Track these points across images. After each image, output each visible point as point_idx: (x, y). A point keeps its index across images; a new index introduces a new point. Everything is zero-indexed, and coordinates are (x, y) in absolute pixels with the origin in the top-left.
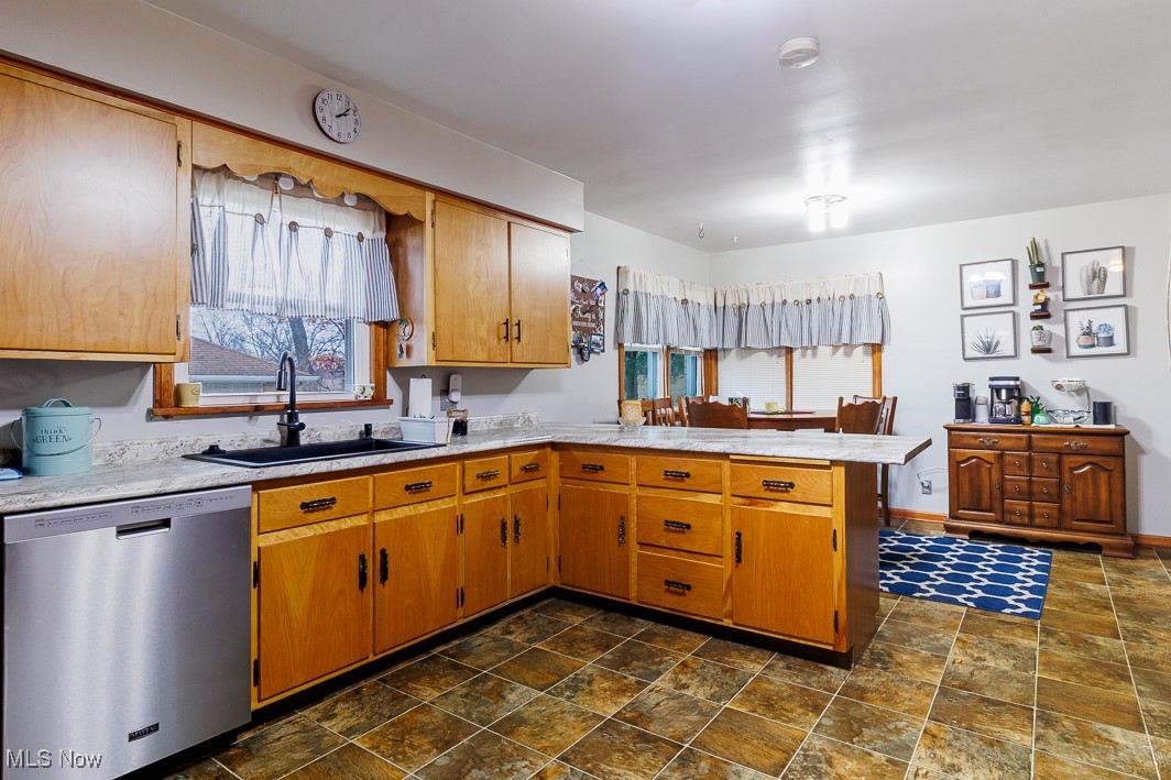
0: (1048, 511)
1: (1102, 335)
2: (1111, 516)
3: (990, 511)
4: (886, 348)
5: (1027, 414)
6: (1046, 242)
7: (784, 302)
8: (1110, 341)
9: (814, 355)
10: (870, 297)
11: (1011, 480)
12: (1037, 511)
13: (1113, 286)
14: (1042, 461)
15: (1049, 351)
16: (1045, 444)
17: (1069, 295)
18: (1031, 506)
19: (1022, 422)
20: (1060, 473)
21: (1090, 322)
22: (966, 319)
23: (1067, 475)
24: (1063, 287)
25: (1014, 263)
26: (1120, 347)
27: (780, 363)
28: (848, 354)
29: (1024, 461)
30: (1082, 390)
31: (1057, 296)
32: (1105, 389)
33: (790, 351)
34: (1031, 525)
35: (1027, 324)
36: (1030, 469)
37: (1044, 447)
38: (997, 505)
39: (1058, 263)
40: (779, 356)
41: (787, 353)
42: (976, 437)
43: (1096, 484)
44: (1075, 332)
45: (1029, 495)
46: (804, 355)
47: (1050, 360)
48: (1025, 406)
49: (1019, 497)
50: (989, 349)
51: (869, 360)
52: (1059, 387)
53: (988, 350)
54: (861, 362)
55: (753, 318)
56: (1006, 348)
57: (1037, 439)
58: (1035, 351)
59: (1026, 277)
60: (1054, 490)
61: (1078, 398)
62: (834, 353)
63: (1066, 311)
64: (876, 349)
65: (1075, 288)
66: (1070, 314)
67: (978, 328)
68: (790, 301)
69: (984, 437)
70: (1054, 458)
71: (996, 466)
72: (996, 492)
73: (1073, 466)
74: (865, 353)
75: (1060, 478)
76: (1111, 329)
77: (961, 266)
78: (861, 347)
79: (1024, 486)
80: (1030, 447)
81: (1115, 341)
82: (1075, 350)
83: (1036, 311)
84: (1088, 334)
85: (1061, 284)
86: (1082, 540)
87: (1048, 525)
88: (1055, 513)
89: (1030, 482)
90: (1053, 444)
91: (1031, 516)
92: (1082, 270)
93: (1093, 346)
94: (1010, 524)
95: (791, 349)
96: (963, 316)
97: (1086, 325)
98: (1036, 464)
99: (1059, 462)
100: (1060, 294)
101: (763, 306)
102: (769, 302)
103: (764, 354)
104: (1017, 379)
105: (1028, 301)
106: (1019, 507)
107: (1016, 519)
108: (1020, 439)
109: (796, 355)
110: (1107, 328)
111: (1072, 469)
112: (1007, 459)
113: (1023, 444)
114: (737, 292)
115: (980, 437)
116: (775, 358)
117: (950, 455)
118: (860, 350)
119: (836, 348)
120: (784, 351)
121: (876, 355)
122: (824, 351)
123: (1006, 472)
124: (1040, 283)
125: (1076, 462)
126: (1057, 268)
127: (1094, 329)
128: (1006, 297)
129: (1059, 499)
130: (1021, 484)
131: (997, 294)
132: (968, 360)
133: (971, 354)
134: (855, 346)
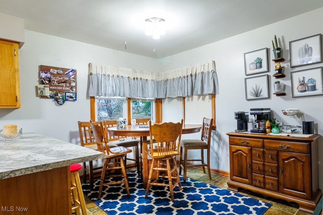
0: (272, 181)
1: (310, 85)
2: (304, 188)
3: (247, 178)
4: (217, 95)
5: (268, 128)
6: (283, 37)
7: (180, 77)
8: (314, 88)
9: (192, 100)
10: (209, 72)
11: (255, 163)
12: (267, 181)
14: (269, 154)
15: (284, 94)
16: (270, 145)
17: (294, 64)
18: (264, 178)
20: (278, 161)
21: (304, 78)
22: (247, 80)
23: (281, 163)
24: (290, 60)
25: (268, 50)
26: (320, 91)
27: (181, 104)
28: (203, 99)
29: (261, 154)
30: (299, 114)
31: (288, 65)
33: (184, 98)
34: (264, 188)
35: (273, 80)
36: (264, 158)
37: (270, 147)
38: (249, 176)
39: (288, 47)
40: (181, 101)
42: (240, 140)
43: (295, 169)
44: (296, 84)
45: (264, 172)
46: (188, 100)
47: (285, 99)
48: (268, 124)
49: (259, 172)
51: (211, 101)
52: (285, 114)
53: (257, 95)
54: (208, 102)
55: (170, 85)
56: (265, 94)
57: (267, 142)
58: (278, 95)
59: (272, 57)
60: (275, 170)
61: (298, 119)
62: (199, 98)
63: (292, 73)
64: (213, 96)
65: (297, 61)
66: (294, 74)
67: (252, 84)
68: (182, 76)
69: (243, 140)
70: (275, 153)
71: (249, 155)
72: (249, 169)
73: (284, 158)
74: (209, 98)
75: (278, 164)
76: (314, 81)
77: (245, 54)
78: (208, 96)
79: (261, 167)
80: (263, 146)
81: (317, 88)
82: (297, 93)
83: (277, 74)
84: (303, 84)
85: (289, 59)
86: (289, 200)
87: (272, 189)
88: (276, 183)
89: (264, 165)
90: (274, 145)
91: (265, 183)
92: (300, 50)
93: (305, 91)
94: (255, 186)
96: (246, 79)
97: (302, 79)
98: (266, 155)
99: (278, 155)
100: (289, 64)
103: (176, 100)
104: (269, 109)
105: (274, 66)
106: (259, 178)
107: (257, 183)
108: (259, 141)
109: (186, 99)
110: (312, 80)
111: (284, 160)
112: (254, 152)
113: (260, 144)
115: (242, 140)
116: (179, 101)
117: (230, 148)
118: (207, 97)
119: (199, 96)
121: (213, 99)
122: (195, 97)
123: (253, 159)
124: (280, 59)
125: (285, 156)
126: (287, 50)
127: (306, 81)
128: (264, 68)
129: (278, 175)
130: (260, 166)
131: (261, 67)
132: (248, 100)
133: (250, 97)
134: (206, 95)
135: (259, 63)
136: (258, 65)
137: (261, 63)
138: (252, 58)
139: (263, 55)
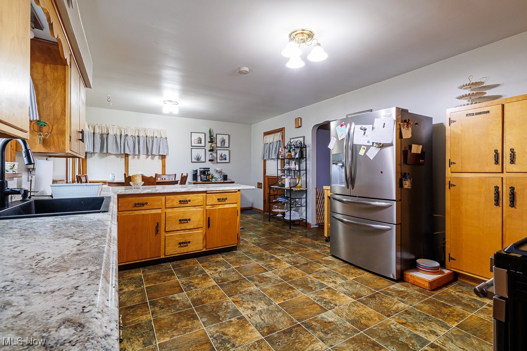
1: (224, 157)
4: (167, 157)
6: (213, 130)
7: (127, 135)
8: (225, 159)
9: (138, 158)
13: (226, 145)
15: (213, 161)
19: (209, 181)
25: (205, 134)
26: (227, 161)
27: (122, 161)
28: (153, 159)
30: (220, 172)
31: (215, 146)
32: (225, 172)
33: (127, 155)
35: (208, 153)
39: (215, 136)
40: (122, 158)
41: (125, 157)
44: (219, 156)
46: (134, 158)
47: (213, 163)
48: (210, 177)
50: (198, 159)
51: (160, 161)
52: (216, 171)
54: (158, 162)
55: (111, 140)
56: (203, 159)
58: (210, 160)
59: (208, 139)
62: (147, 157)
63: (217, 150)
64: (163, 157)
65: (219, 145)
67: (196, 152)
68: (129, 135)
74: (159, 158)
76: (226, 155)
77: (191, 133)
81: (227, 159)
82: (219, 161)
83: (210, 149)
84: (221, 157)
85: (216, 142)
92: (220, 139)
93: (222, 160)
95: (128, 154)
96: (191, 149)
97: (221, 154)
101: (115, 136)
102: (119, 134)
103: (114, 156)
104: (206, 168)
105: (208, 146)
109: (130, 157)
114: (101, 127)
116: (119, 158)
118: (157, 157)
120: (124, 156)
121: (163, 160)
122: (143, 156)
124: (211, 141)
126: (215, 138)
128: (203, 144)
131: (201, 143)
132: (192, 162)
133: (193, 160)
134: (155, 155)
135: (200, 141)
136: (199, 142)
137: (201, 140)
138: (195, 137)
139: (202, 136)
